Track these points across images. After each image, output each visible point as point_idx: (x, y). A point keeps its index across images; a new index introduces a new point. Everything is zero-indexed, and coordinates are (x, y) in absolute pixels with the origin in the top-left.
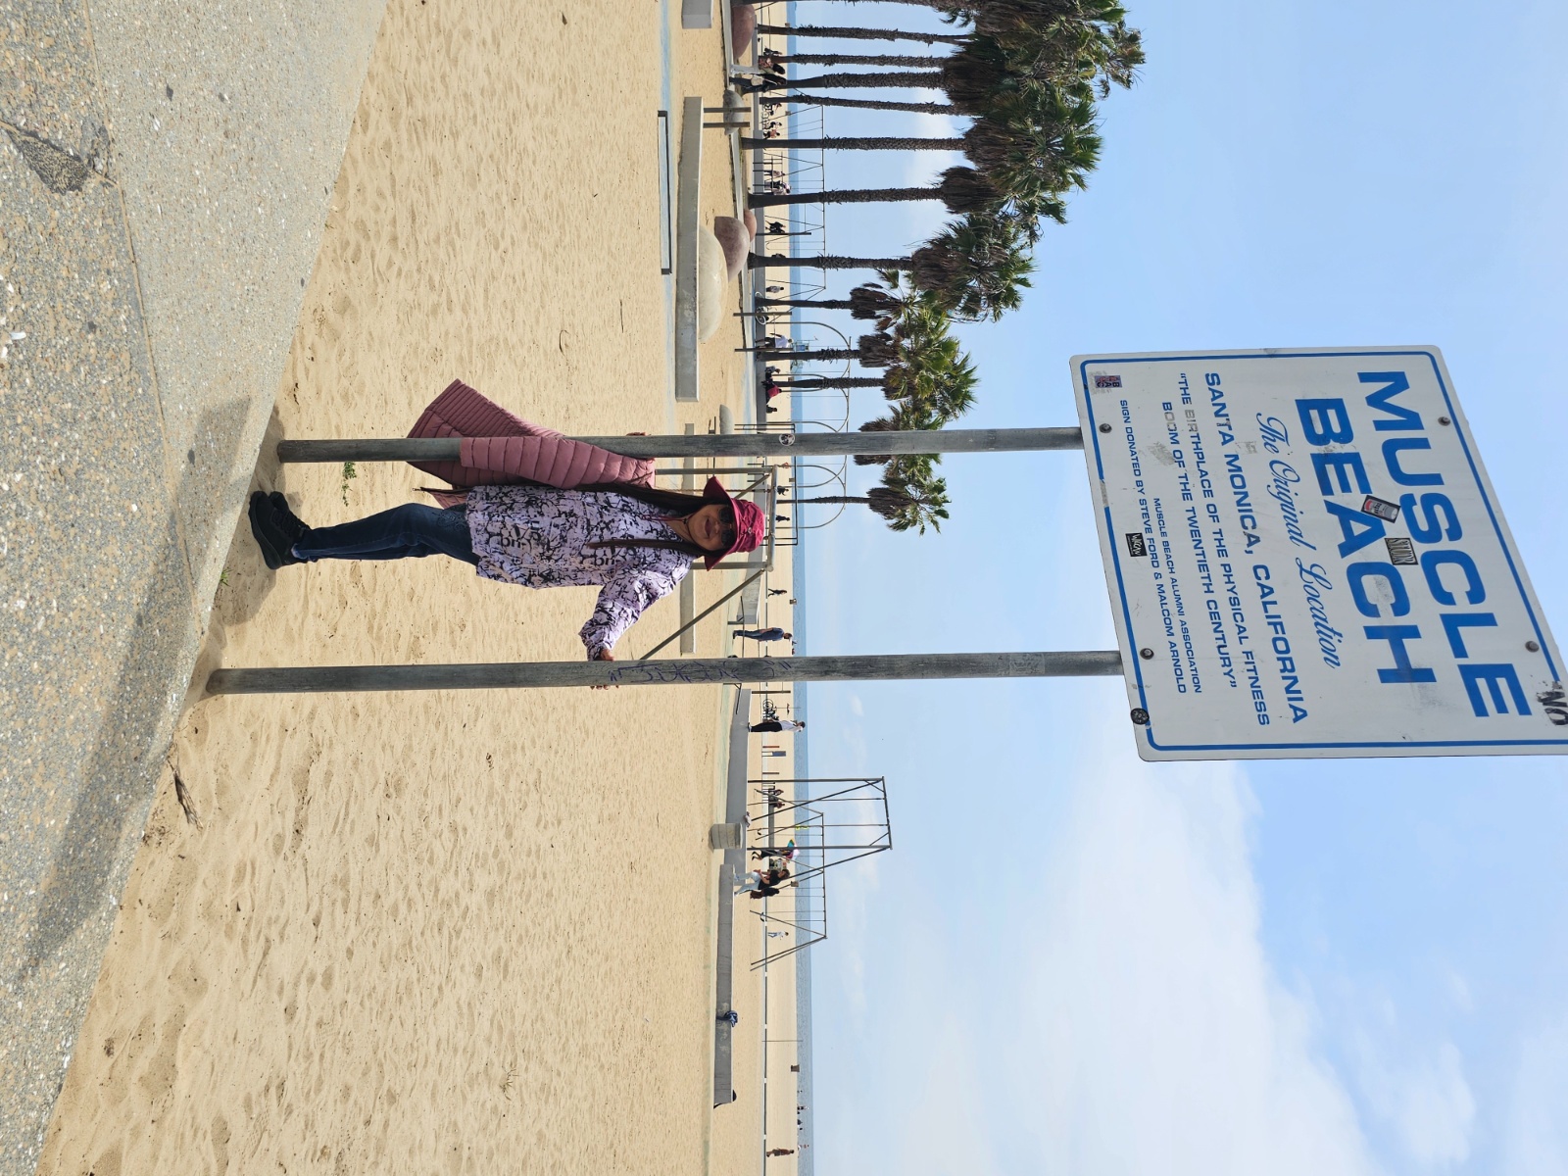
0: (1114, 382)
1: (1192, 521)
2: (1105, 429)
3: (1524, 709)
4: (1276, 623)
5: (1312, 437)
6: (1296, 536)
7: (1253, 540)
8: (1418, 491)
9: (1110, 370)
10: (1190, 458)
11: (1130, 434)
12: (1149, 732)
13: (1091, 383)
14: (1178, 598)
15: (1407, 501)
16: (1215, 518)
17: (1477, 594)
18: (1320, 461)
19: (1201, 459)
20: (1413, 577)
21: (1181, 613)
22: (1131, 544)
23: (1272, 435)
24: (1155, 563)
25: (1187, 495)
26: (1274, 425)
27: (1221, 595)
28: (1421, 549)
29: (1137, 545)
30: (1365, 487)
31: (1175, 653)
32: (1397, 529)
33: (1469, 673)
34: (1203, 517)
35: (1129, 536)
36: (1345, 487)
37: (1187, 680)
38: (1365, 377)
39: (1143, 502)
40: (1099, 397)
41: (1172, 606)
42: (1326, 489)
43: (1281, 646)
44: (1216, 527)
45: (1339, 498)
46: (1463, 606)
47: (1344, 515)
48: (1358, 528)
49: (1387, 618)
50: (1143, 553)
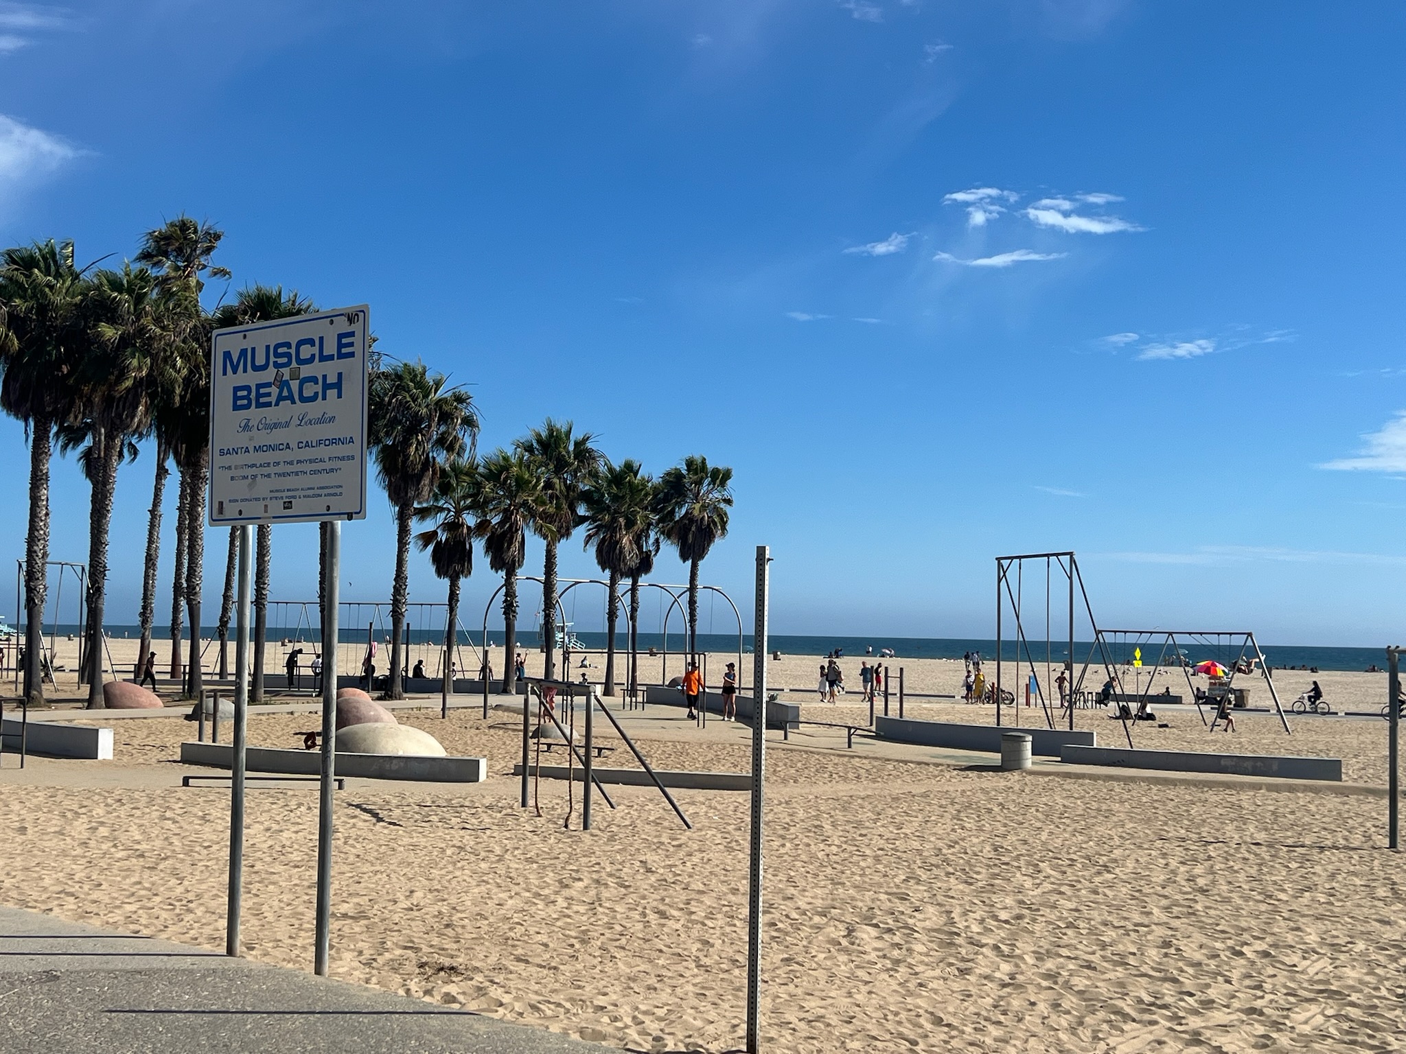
0: (221, 504)
1: (280, 475)
2: (240, 513)
3: (352, 334)
4: (319, 442)
5: (248, 407)
6: (287, 424)
7: (288, 447)
8: (272, 359)
9: (216, 506)
10: (254, 471)
11: (242, 500)
12: (356, 513)
13: (221, 517)
14: (309, 489)
15: (276, 365)
16: (278, 463)
17: (311, 342)
18: (259, 405)
19: (253, 466)
20: (306, 371)
21: (313, 489)
22: (288, 508)
23: (246, 427)
24: (294, 497)
25: (269, 476)
26: (242, 425)
27: (307, 467)
28: (294, 364)
29: (288, 505)
30: (268, 385)
31: (329, 495)
32: (286, 371)
33: (341, 356)
34: (279, 469)
35: (285, 508)
36: (269, 395)
37: (338, 491)
38: (225, 373)
39: (271, 499)
40: (227, 515)
41: (311, 492)
42: (269, 404)
43: (327, 442)
44: (282, 464)
45: (273, 399)
46: (316, 350)
47: (280, 398)
48: (285, 393)
49: (319, 388)
50: (291, 502)
